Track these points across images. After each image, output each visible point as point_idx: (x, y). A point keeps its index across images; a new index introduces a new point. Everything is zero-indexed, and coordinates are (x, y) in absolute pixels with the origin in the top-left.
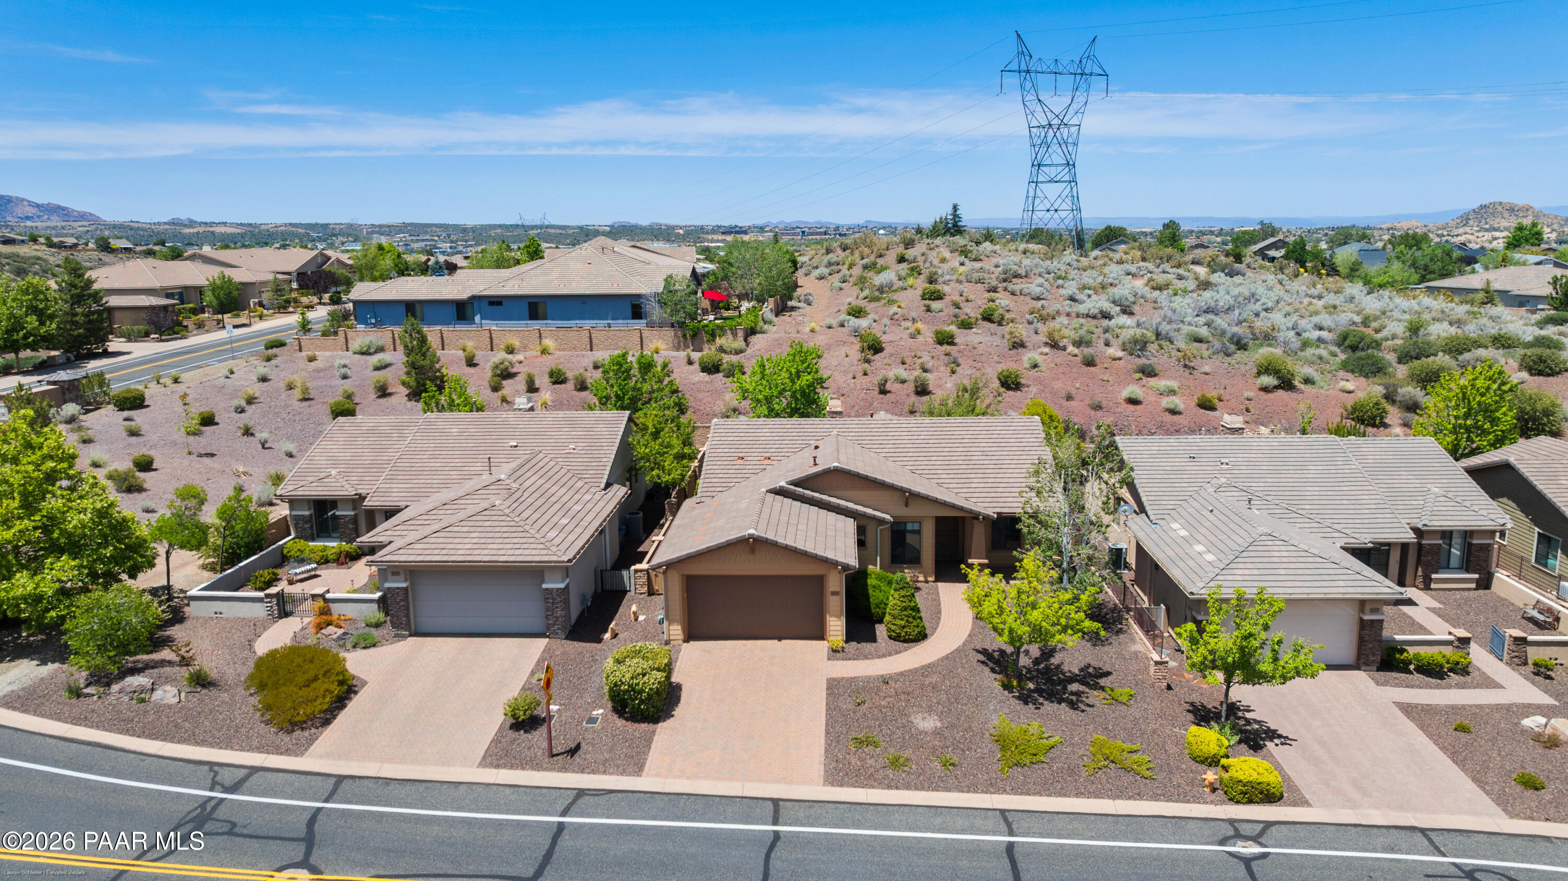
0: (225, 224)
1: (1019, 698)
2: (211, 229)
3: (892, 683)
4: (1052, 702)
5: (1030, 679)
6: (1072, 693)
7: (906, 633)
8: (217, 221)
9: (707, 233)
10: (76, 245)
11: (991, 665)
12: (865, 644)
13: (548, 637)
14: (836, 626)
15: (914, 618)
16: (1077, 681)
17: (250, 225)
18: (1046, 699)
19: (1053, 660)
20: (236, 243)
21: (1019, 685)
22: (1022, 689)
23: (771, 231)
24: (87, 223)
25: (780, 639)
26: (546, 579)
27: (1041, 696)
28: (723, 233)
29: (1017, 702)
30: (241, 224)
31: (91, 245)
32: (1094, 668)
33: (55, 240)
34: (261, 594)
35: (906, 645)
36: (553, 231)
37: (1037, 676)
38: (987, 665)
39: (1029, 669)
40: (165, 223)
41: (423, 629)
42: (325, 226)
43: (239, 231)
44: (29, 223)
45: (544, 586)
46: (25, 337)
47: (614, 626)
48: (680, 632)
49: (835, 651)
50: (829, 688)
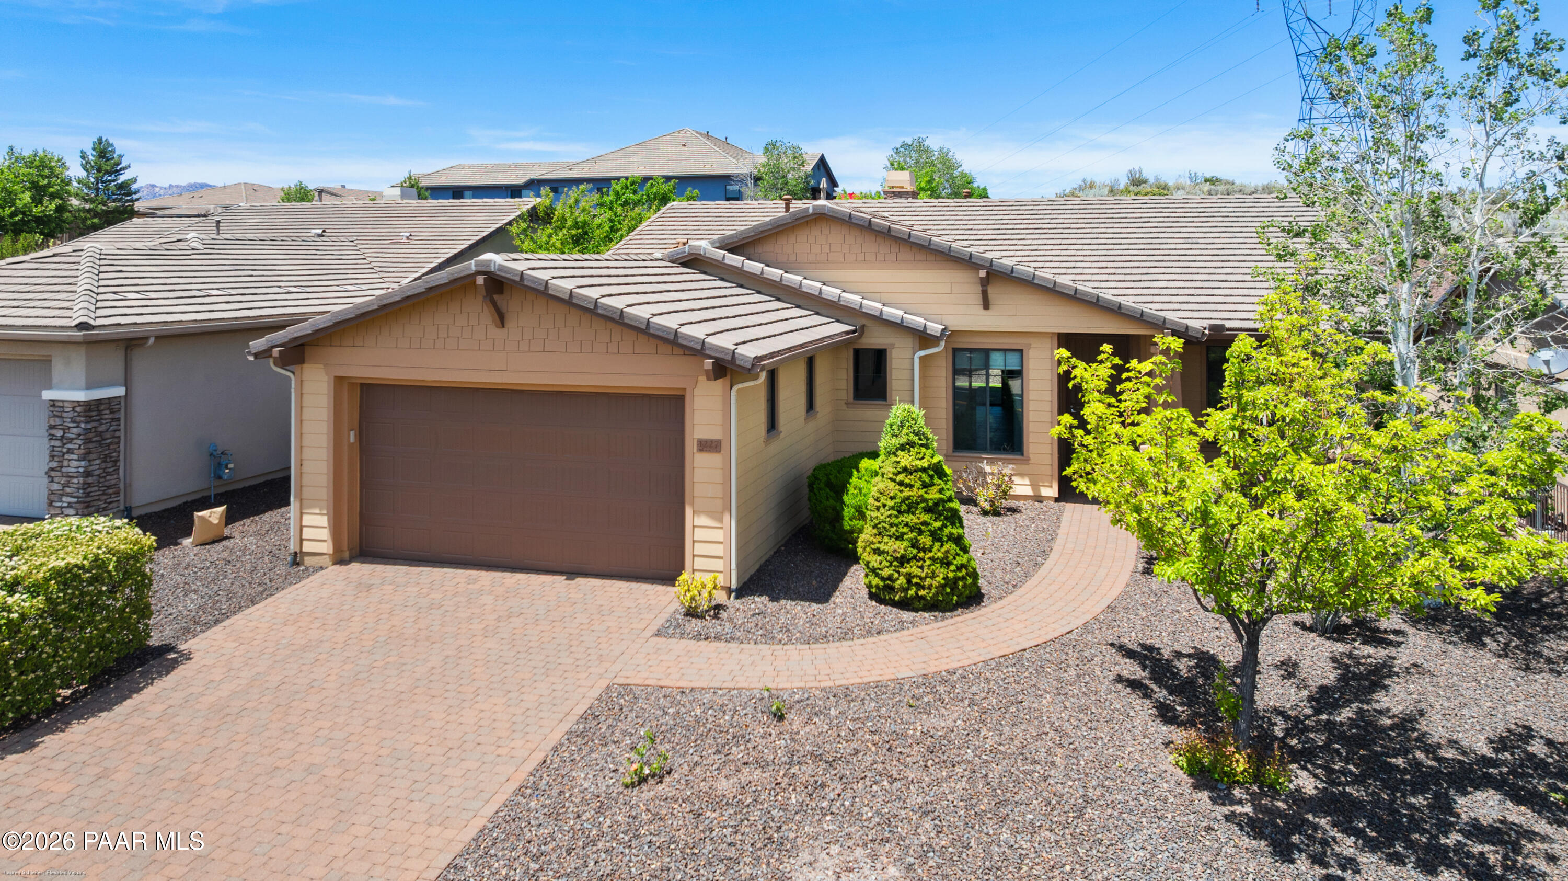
1: (1254, 827)
3: (795, 720)
4: (1397, 859)
5: (1304, 756)
6: (1477, 831)
7: (909, 577)
11: (1161, 694)
12: (789, 604)
14: (714, 546)
15: (936, 536)
16: (1498, 784)
18: (1372, 846)
19: (1382, 700)
21: (1257, 777)
22: (1273, 790)
25: (572, 573)
26: (55, 379)
27: (1349, 830)
29: (1246, 842)
32: (1550, 743)
35: (907, 615)
37: (1327, 747)
38: (1147, 694)
39: (1297, 720)
45: (47, 395)
46: (13, 215)
47: (215, 514)
48: (325, 534)
49: (692, 613)
50: (590, 716)
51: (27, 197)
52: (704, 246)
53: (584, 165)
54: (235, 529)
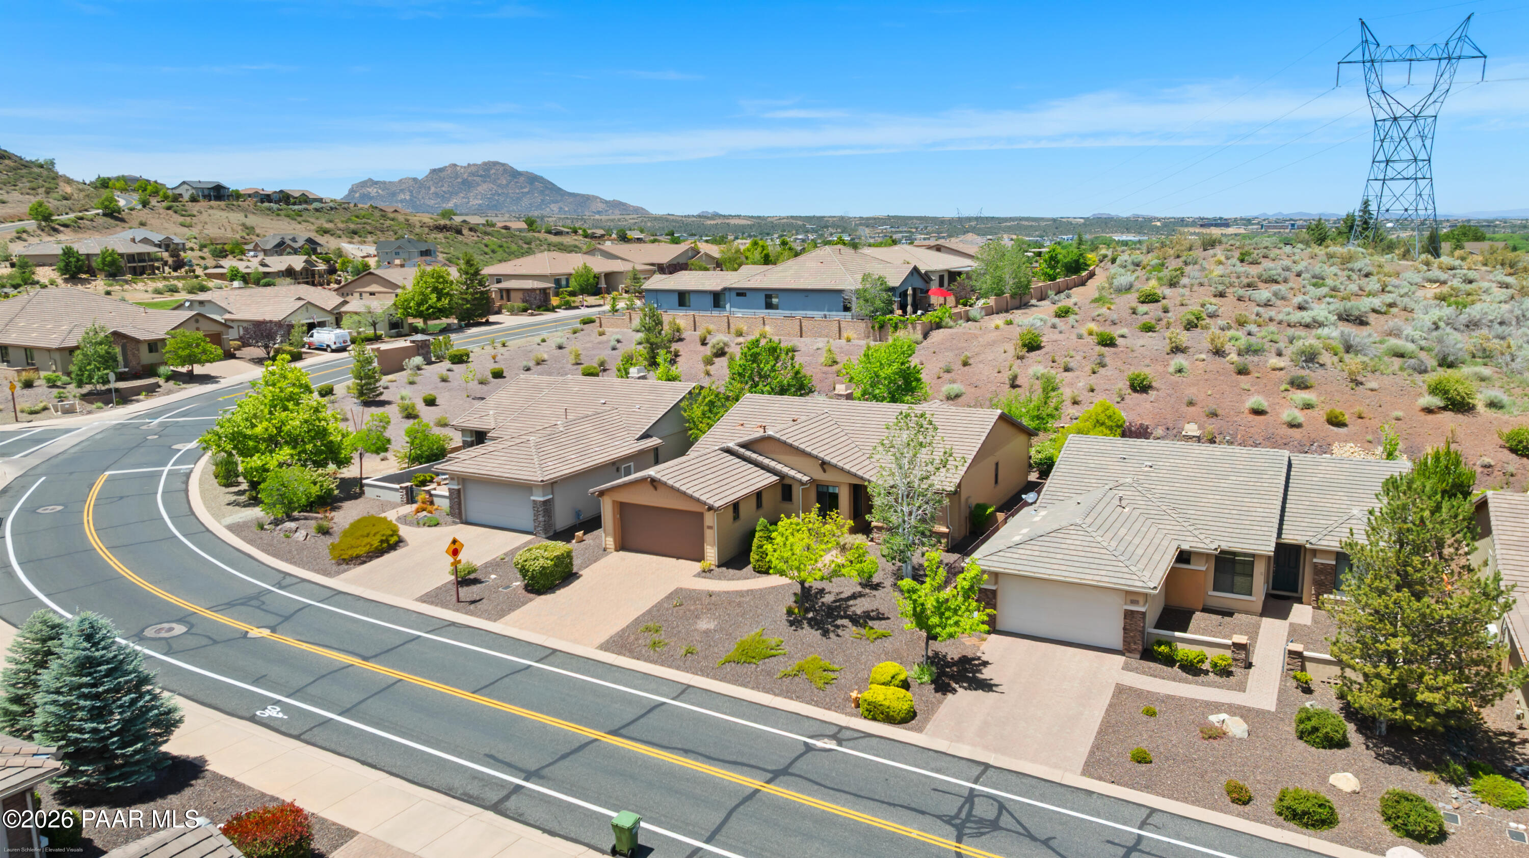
0: (739, 217)
2: (727, 221)
3: (713, 597)
5: (816, 611)
6: (834, 625)
8: (733, 214)
9: (1187, 226)
10: (603, 236)
12: (731, 570)
13: (535, 535)
14: (711, 553)
16: (850, 618)
17: (759, 217)
19: (851, 602)
20: (743, 233)
21: (800, 613)
22: (801, 616)
23: (1258, 224)
24: (635, 216)
25: (678, 558)
26: (534, 495)
27: (809, 623)
28: (1202, 226)
30: (752, 217)
31: (614, 236)
33: (589, 232)
34: (397, 486)
35: (758, 575)
36: (1026, 223)
37: (823, 610)
39: (824, 604)
40: (693, 216)
41: (471, 519)
42: (821, 218)
43: (749, 223)
44: (597, 217)
45: (532, 498)
46: (428, 309)
47: (580, 534)
48: (612, 543)
49: (704, 571)
50: (671, 593)
51: (434, 297)
52: (731, 445)
53: (757, 277)
54: (586, 537)
